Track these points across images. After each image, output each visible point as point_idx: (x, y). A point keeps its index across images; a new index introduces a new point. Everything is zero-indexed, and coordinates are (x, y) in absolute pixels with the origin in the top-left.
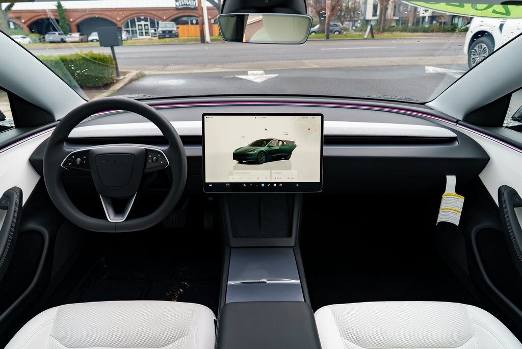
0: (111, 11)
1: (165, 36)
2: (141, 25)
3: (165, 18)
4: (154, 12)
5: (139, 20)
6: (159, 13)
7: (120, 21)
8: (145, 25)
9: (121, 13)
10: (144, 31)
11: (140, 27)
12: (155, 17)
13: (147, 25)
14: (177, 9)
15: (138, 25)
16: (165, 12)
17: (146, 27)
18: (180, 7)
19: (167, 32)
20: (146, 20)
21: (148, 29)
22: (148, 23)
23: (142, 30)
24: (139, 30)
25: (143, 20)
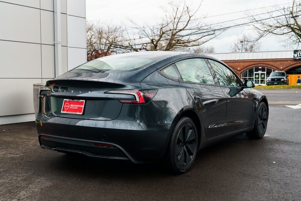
0: (233, 62)
1: (273, 83)
2: (258, 74)
3: (281, 68)
4: (271, 63)
5: (257, 70)
6: (276, 64)
7: (239, 71)
8: (262, 74)
9: (242, 64)
10: (260, 79)
11: (257, 76)
12: (272, 67)
13: (264, 74)
14: (295, 60)
15: (256, 74)
16: (282, 62)
17: (263, 76)
18: (297, 58)
19: (276, 80)
20: (263, 70)
21: (264, 78)
22: (265, 73)
23: (258, 78)
24: (256, 78)
25: (260, 70)
